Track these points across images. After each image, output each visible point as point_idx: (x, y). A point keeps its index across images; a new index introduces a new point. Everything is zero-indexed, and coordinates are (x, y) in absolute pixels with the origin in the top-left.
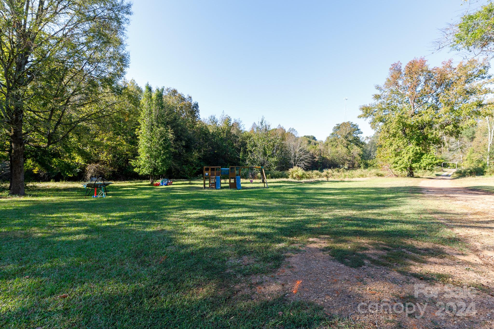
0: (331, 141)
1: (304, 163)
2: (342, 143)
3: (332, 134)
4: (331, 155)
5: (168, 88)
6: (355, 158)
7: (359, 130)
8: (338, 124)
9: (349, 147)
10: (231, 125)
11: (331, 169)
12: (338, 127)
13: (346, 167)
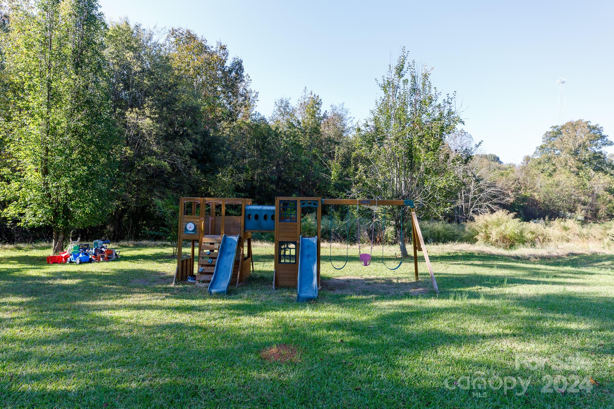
0: (539, 163)
1: (489, 205)
2: (566, 164)
3: (542, 147)
4: (544, 190)
5: (176, 28)
6: (598, 197)
7: (603, 137)
8: (555, 125)
9: (581, 173)
10: (322, 115)
11: (544, 219)
12: (557, 132)
13: (581, 217)
